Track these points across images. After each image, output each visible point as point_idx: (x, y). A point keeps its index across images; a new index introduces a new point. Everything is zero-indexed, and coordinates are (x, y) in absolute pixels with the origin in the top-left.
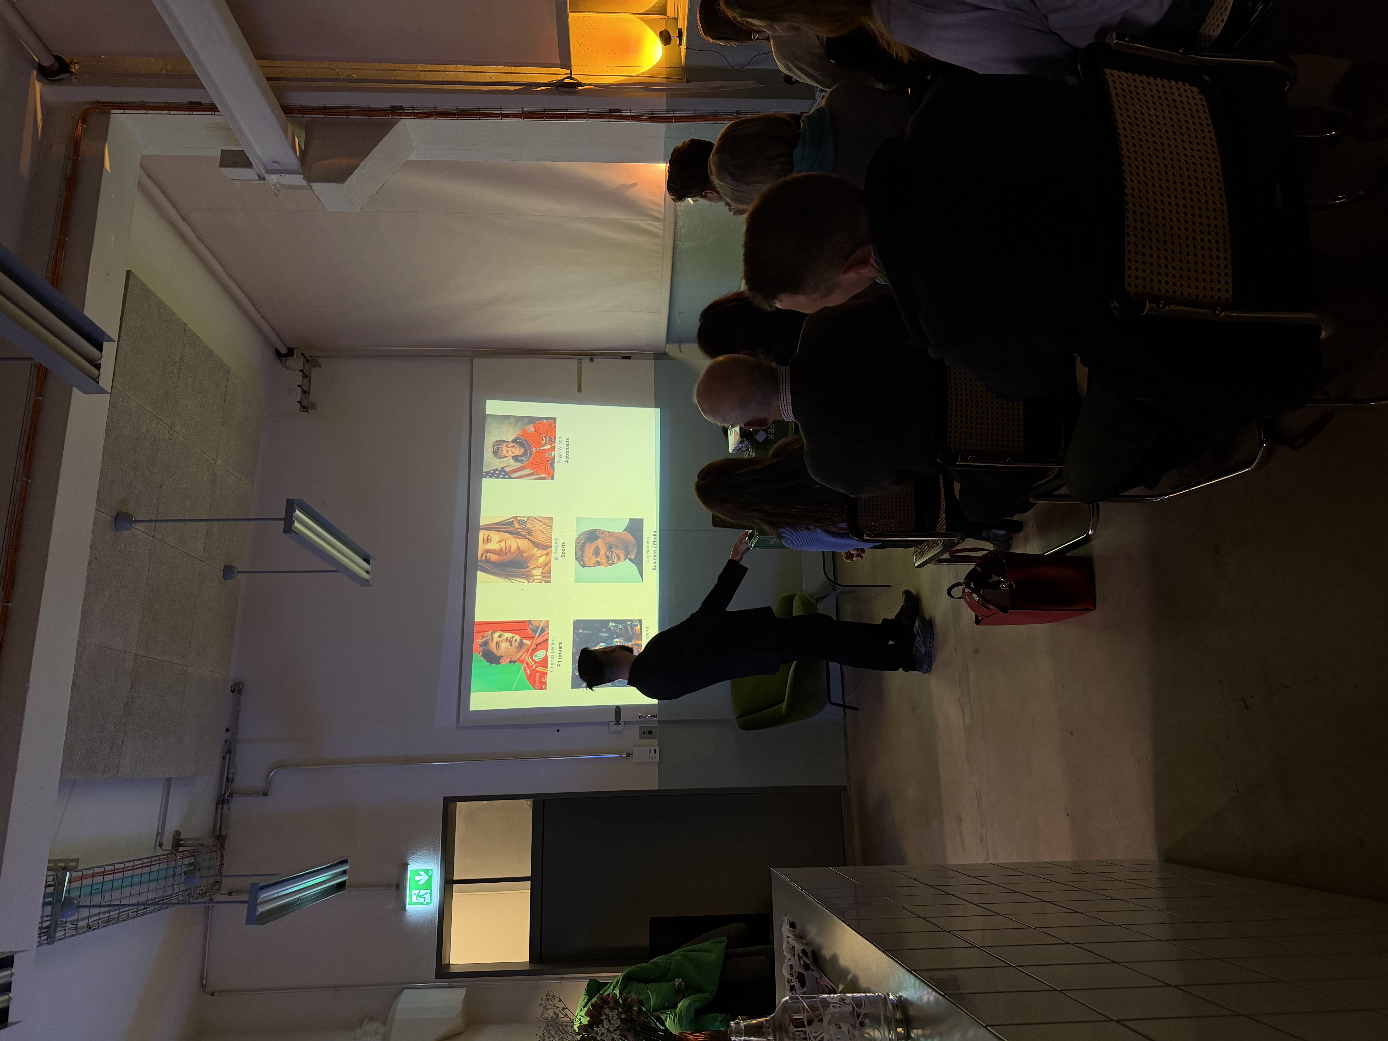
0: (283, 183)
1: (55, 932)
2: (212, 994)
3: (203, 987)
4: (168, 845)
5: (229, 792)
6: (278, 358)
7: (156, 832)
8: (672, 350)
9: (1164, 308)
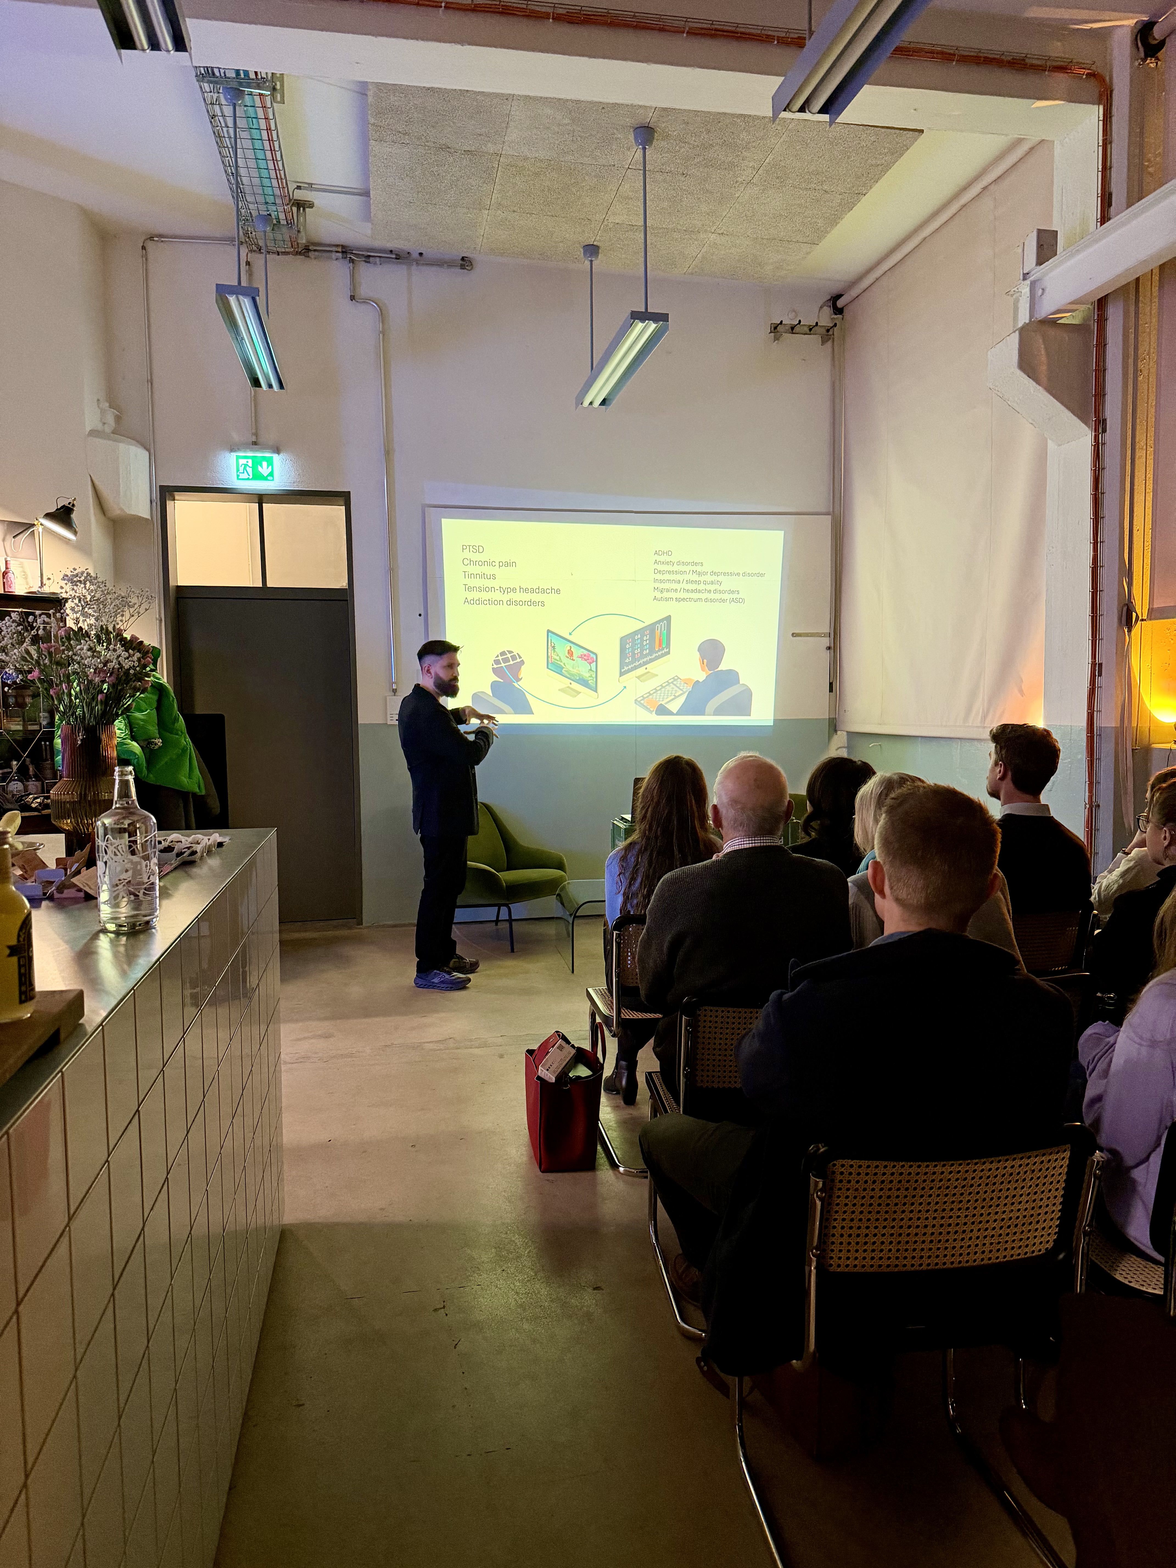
0: (1021, 301)
1: (210, 82)
2: (143, 248)
3: (151, 238)
4: (299, 195)
5: (355, 258)
6: (832, 297)
7: (314, 182)
8: (841, 738)
9: (817, 1196)
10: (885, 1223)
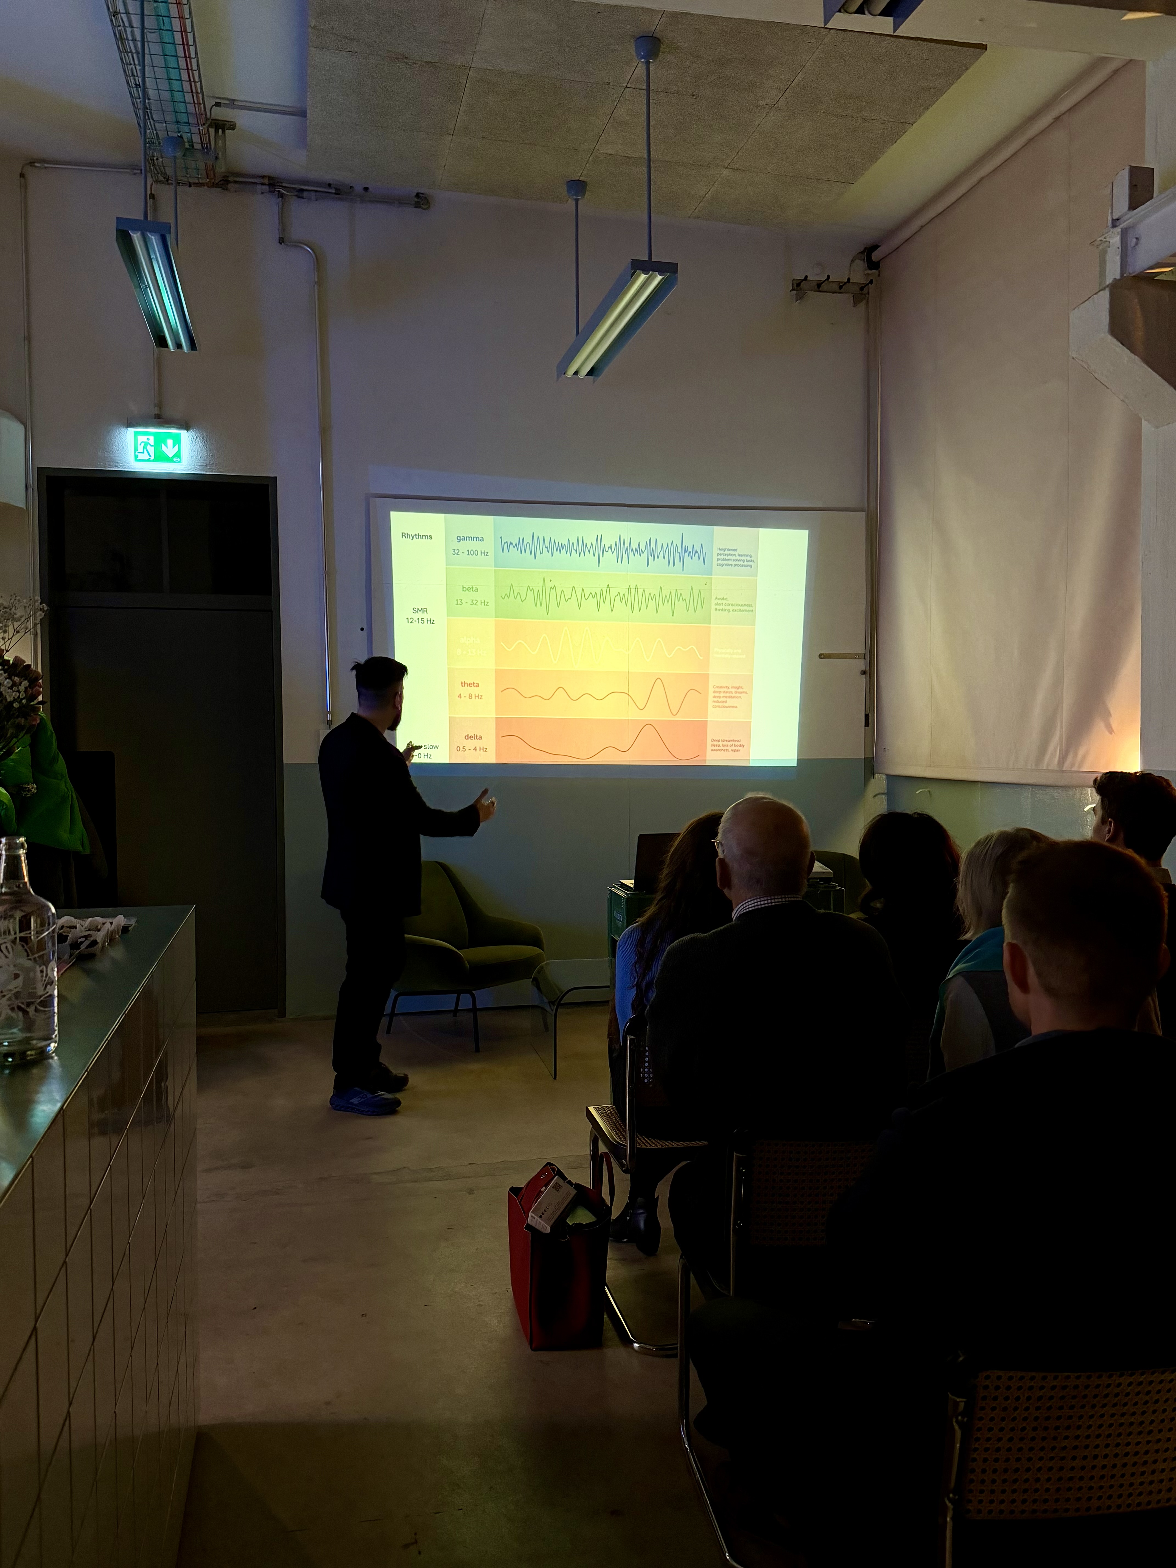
0: (1109, 252)
2: (22, 175)
3: (31, 163)
4: (220, 114)
5: (285, 192)
6: (865, 249)
7: (236, 98)
8: (878, 783)
9: (957, 1422)
10: (1042, 1454)
